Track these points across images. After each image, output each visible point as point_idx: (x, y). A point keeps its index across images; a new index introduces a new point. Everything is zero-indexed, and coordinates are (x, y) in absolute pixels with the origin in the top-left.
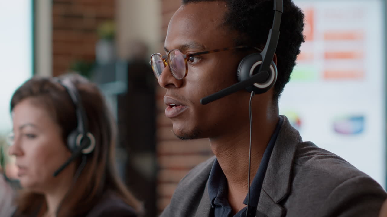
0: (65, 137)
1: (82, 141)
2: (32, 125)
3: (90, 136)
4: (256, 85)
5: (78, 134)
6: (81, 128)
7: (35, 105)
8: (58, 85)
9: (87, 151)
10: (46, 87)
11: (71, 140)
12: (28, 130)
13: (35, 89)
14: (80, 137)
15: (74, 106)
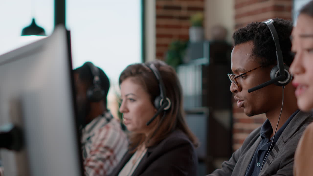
0: (152, 101)
1: (163, 103)
2: (133, 94)
3: (168, 99)
4: (279, 82)
5: (161, 98)
6: (162, 95)
7: (134, 82)
8: (147, 68)
9: (166, 109)
10: (140, 71)
11: (156, 102)
12: (130, 96)
13: (134, 71)
14: (162, 100)
15: (158, 82)
